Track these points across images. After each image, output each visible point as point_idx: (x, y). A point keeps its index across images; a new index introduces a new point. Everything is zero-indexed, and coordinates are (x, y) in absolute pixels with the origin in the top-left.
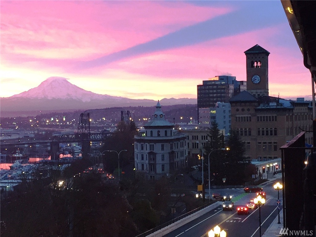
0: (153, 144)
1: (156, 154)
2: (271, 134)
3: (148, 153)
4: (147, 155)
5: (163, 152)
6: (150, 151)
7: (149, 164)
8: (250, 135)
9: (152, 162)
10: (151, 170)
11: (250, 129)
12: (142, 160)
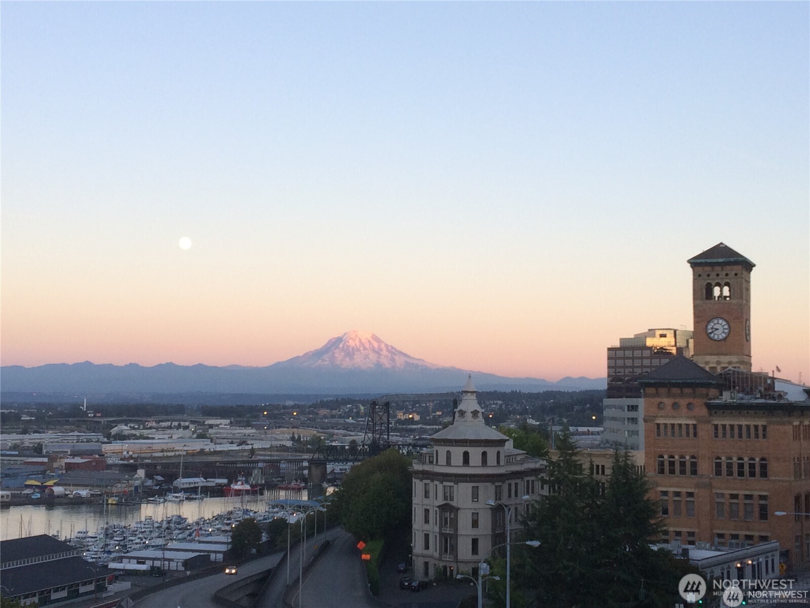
0: (452, 484)
1: (458, 509)
2: (752, 474)
3: (438, 507)
4: (436, 511)
5: (475, 505)
6: (445, 502)
7: (441, 534)
8: (694, 472)
9: (448, 532)
10: (446, 551)
11: (695, 458)
12: (425, 523)
